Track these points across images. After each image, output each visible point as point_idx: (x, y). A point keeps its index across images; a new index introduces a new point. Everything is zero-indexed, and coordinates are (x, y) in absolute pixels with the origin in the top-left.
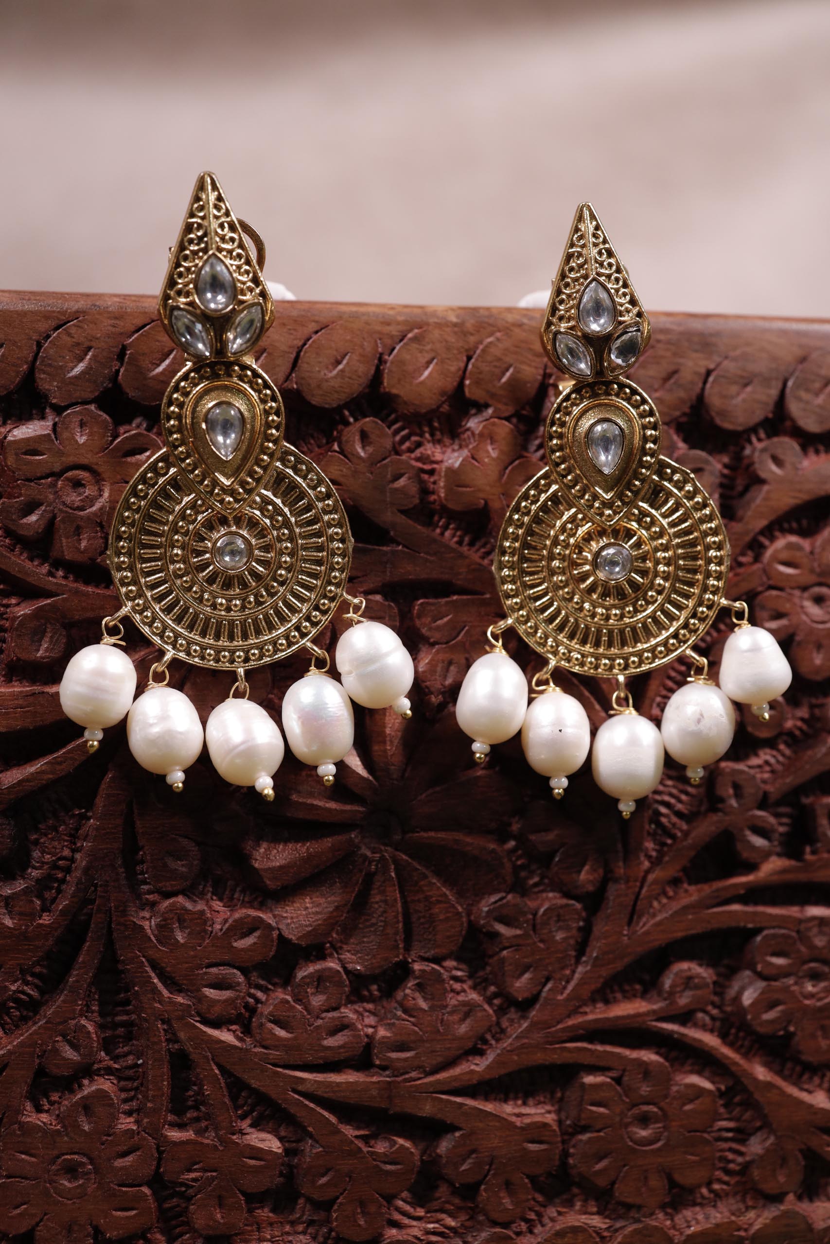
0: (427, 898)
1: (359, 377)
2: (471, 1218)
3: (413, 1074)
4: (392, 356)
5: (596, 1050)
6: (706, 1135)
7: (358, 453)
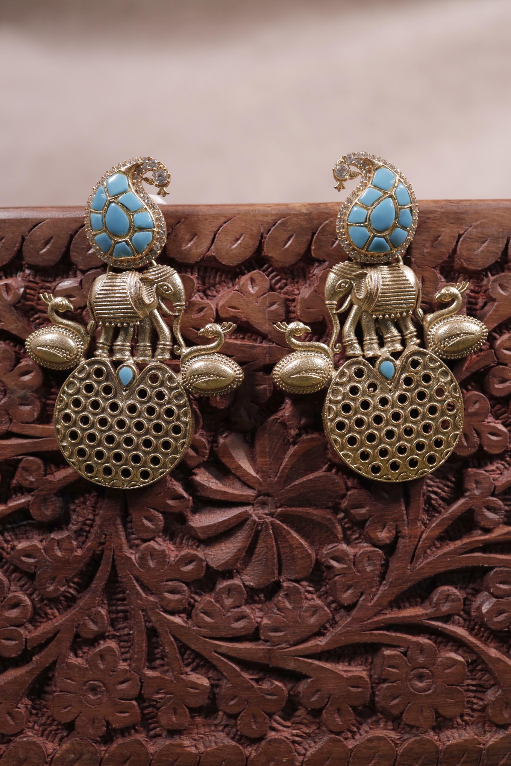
0: (291, 546)
1: (250, 247)
2: (318, 728)
3: (284, 645)
4: (269, 234)
5: (391, 635)
6: (459, 688)
7: (250, 291)
